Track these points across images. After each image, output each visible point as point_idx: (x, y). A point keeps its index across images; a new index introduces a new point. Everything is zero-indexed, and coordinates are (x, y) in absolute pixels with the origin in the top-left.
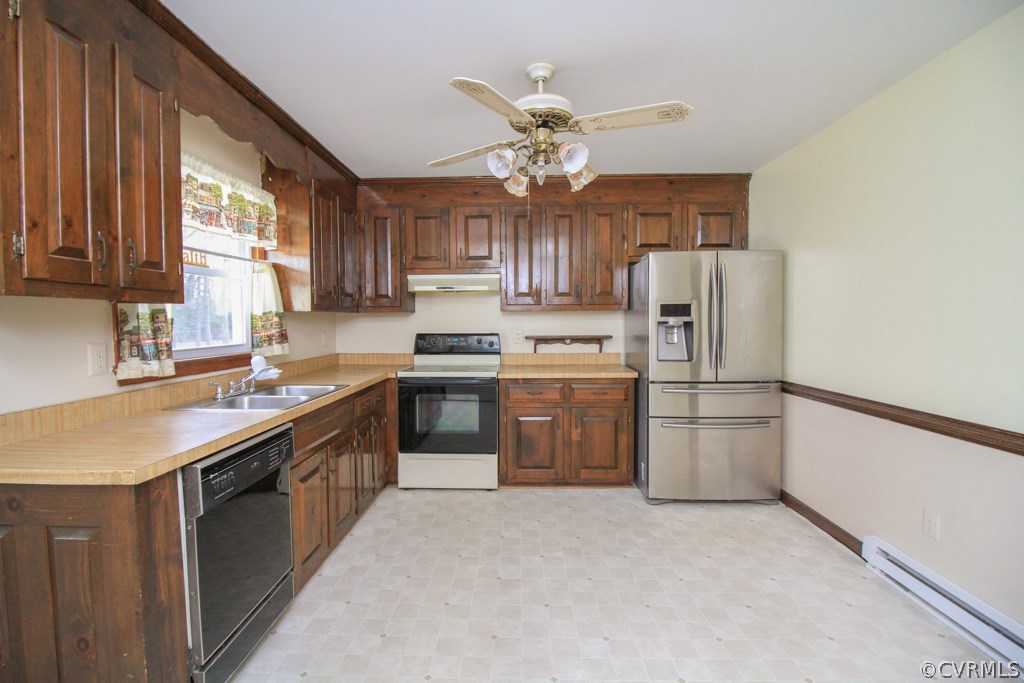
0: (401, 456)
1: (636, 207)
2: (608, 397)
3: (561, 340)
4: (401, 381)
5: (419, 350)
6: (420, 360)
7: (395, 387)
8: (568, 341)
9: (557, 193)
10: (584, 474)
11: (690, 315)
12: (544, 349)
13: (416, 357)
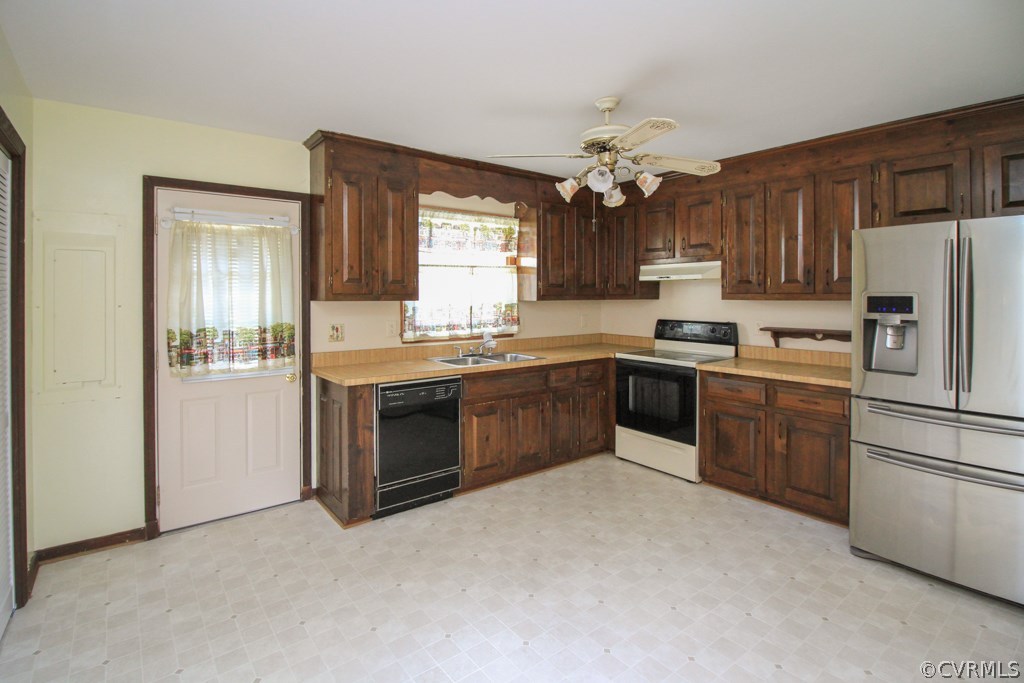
0: (619, 429)
1: (891, 163)
2: (819, 408)
3: (810, 334)
4: (619, 361)
5: (659, 335)
6: (661, 345)
7: (613, 367)
8: (820, 336)
9: (784, 166)
10: (789, 494)
11: (911, 311)
12: (787, 343)
13: (657, 341)
